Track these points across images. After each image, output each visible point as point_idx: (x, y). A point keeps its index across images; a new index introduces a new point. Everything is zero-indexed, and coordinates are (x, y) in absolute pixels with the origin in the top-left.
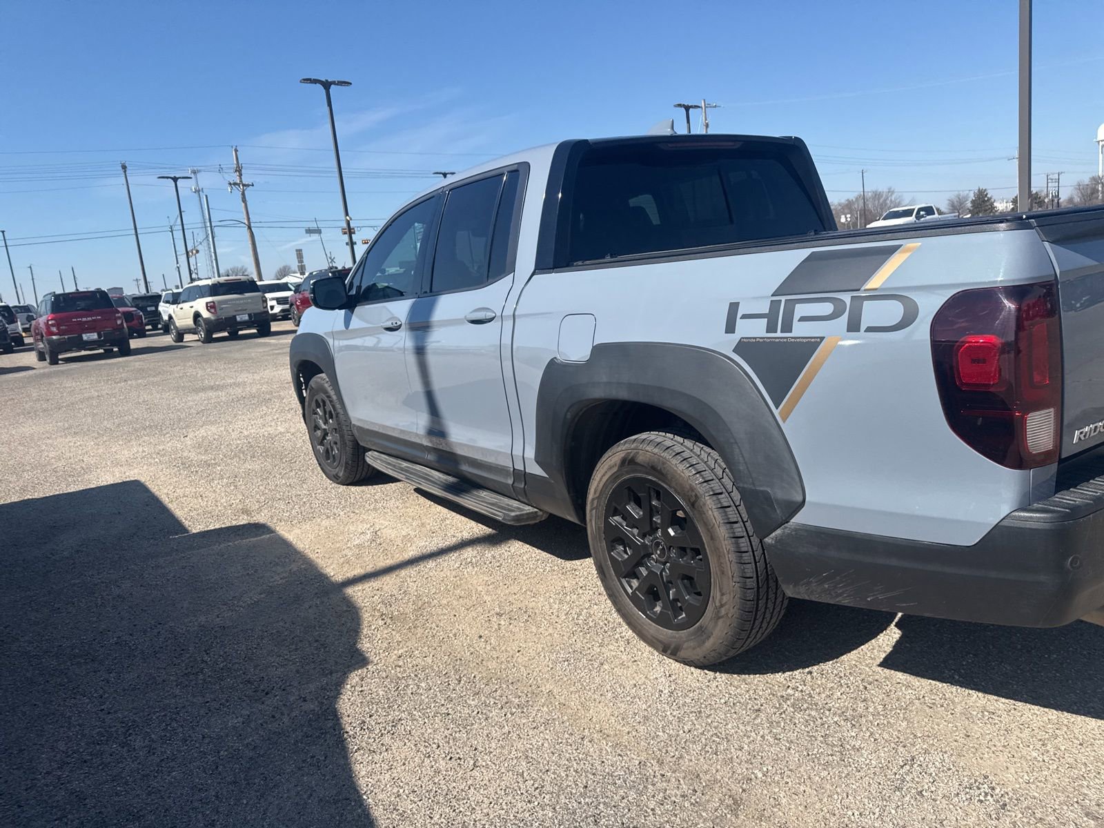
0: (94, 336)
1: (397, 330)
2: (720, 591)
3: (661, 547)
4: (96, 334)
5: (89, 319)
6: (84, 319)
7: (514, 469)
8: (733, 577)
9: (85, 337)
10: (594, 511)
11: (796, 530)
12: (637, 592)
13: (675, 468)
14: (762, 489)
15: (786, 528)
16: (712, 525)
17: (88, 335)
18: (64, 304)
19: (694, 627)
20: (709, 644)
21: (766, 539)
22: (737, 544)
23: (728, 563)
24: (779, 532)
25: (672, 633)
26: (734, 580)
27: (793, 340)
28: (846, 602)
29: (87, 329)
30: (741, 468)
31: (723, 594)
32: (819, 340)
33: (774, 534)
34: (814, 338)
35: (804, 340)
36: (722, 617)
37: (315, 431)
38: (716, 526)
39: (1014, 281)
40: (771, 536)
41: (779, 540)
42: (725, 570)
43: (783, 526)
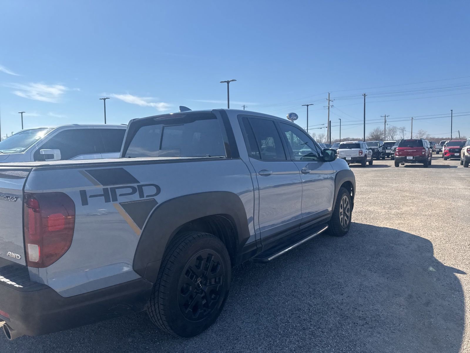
0: (411, 158)
4: (412, 157)
5: (411, 151)
6: (409, 151)
9: (408, 158)
17: (409, 157)
18: (404, 143)
29: (409, 154)
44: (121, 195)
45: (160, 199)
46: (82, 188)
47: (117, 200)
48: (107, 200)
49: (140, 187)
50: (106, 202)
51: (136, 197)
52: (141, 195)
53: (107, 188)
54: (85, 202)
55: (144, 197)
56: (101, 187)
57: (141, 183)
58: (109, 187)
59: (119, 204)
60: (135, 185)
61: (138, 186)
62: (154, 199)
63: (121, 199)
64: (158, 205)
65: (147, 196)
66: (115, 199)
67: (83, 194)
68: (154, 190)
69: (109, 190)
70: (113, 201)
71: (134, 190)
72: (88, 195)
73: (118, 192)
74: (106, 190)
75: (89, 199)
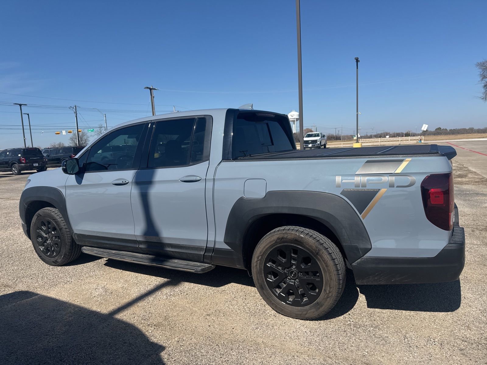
1: (125, 184)
2: (329, 286)
3: (294, 273)
7: (206, 247)
8: (335, 280)
10: (259, 261)
11: (366, 259)
12: (281, 293)
13: (308, 240)
14: (354, 245)
15: (362, 258)
16: (326, 261)
19: (313, 303)
20: (321, 309)
21: (353, 264)
22: (337, 267)
23: (334, 275)
24: (359, 260)
25: (301, 308)
26: (336, 281)
27: (367, 190)
28: (382, 283)
30: (345, 237)
31: (330, 288)
32: (378, 190)
33: (357, 261)
34: (376, 189)
35: (372, 190)
36: (330, 297)
37: (38, 239)
38: (329, 261)
39: (445, 172)
40: (355, 262)
41: (358, 264)
42: (332, 278)
43: (361, 258)
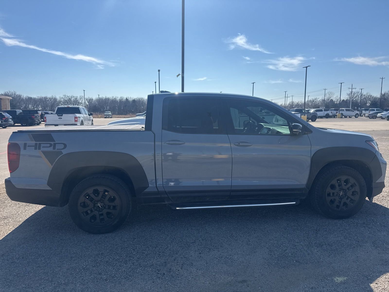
44: (43, 147)
45: (64, 152)
46: (26, 142)
47: (40, 149)
48: (36, 149)
49: (55, 144)
50: (35, 149)
51: (51, 149)
52: (54, 148)
53: (37, 143)
54: (25, 148)
55: (55, 149)
56: (34, 142)
57: (56, 142)
58: (38, 143)
59: (41, 152)
60: (52, 143)
61: (54, 143)
62: (61, 151)
63: (42, 149)
64: (63, 154)
65: (57, 149)
66: (39, 149)
67: (25, 144)
68: (62, 146)
69: (38, 144)
70: (38, 149)
71: (51, 145)
72: (27, 145)
73: (42, 145)
74: (36, 144)
75: (27, 147)
